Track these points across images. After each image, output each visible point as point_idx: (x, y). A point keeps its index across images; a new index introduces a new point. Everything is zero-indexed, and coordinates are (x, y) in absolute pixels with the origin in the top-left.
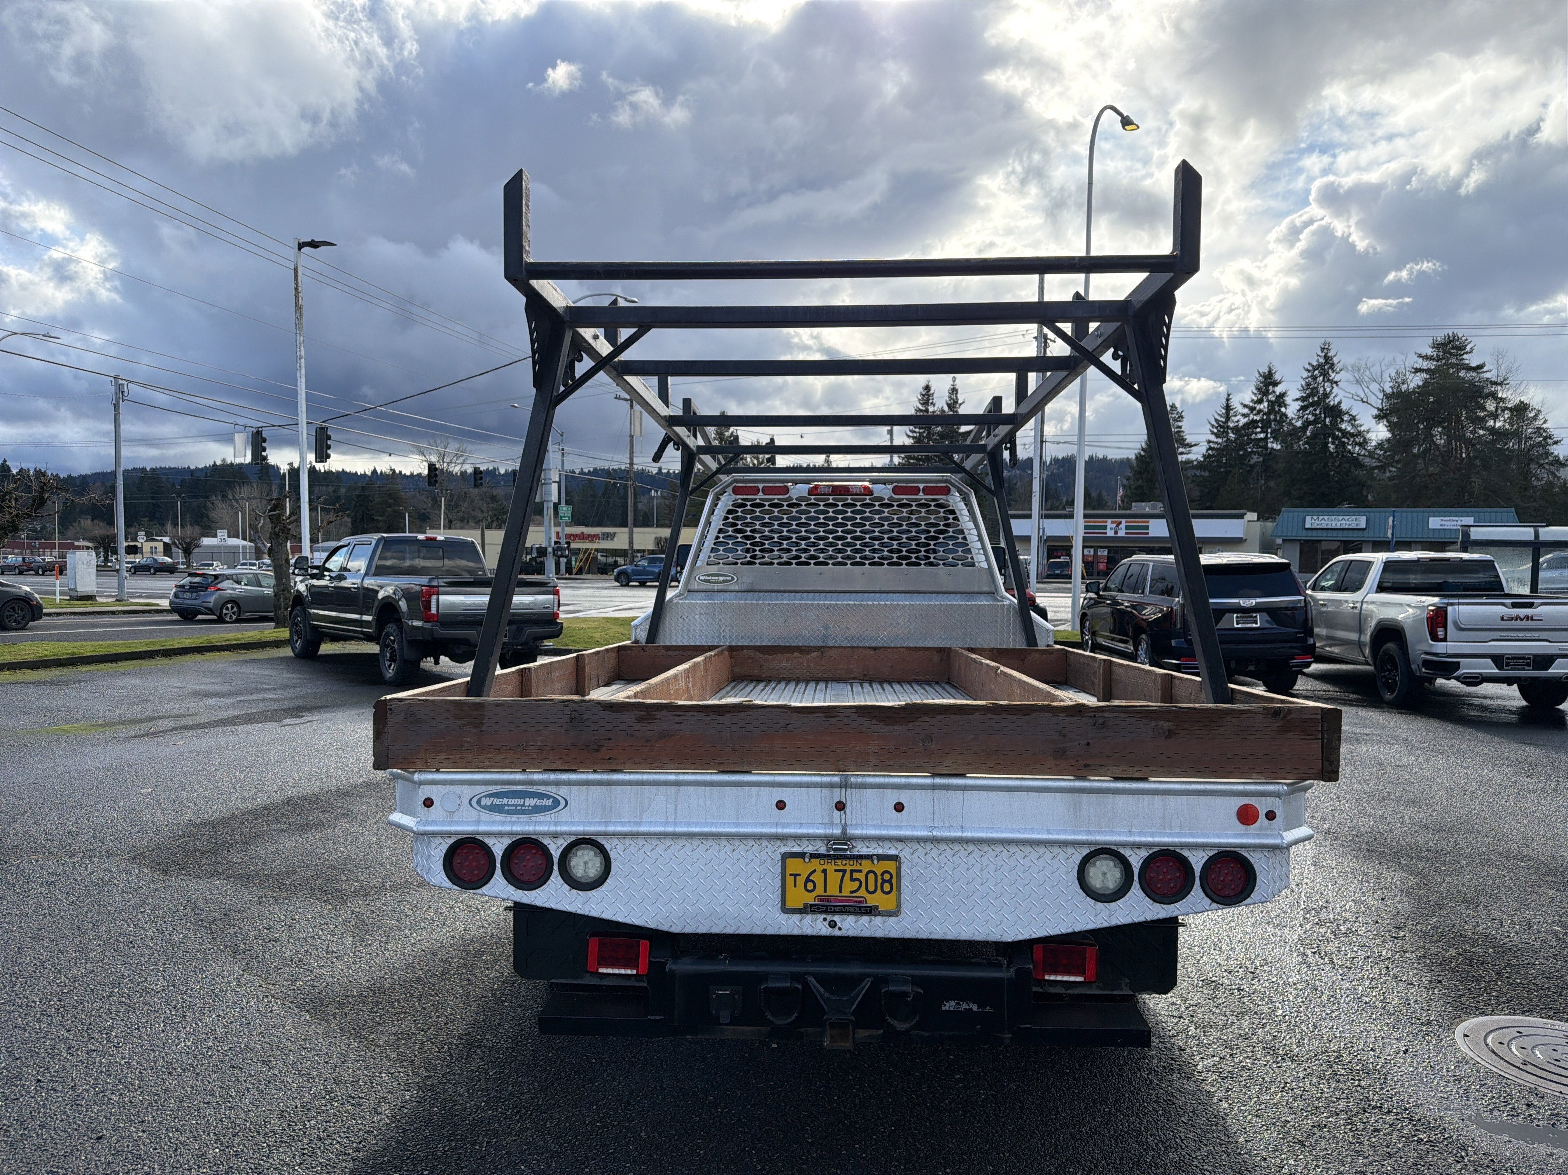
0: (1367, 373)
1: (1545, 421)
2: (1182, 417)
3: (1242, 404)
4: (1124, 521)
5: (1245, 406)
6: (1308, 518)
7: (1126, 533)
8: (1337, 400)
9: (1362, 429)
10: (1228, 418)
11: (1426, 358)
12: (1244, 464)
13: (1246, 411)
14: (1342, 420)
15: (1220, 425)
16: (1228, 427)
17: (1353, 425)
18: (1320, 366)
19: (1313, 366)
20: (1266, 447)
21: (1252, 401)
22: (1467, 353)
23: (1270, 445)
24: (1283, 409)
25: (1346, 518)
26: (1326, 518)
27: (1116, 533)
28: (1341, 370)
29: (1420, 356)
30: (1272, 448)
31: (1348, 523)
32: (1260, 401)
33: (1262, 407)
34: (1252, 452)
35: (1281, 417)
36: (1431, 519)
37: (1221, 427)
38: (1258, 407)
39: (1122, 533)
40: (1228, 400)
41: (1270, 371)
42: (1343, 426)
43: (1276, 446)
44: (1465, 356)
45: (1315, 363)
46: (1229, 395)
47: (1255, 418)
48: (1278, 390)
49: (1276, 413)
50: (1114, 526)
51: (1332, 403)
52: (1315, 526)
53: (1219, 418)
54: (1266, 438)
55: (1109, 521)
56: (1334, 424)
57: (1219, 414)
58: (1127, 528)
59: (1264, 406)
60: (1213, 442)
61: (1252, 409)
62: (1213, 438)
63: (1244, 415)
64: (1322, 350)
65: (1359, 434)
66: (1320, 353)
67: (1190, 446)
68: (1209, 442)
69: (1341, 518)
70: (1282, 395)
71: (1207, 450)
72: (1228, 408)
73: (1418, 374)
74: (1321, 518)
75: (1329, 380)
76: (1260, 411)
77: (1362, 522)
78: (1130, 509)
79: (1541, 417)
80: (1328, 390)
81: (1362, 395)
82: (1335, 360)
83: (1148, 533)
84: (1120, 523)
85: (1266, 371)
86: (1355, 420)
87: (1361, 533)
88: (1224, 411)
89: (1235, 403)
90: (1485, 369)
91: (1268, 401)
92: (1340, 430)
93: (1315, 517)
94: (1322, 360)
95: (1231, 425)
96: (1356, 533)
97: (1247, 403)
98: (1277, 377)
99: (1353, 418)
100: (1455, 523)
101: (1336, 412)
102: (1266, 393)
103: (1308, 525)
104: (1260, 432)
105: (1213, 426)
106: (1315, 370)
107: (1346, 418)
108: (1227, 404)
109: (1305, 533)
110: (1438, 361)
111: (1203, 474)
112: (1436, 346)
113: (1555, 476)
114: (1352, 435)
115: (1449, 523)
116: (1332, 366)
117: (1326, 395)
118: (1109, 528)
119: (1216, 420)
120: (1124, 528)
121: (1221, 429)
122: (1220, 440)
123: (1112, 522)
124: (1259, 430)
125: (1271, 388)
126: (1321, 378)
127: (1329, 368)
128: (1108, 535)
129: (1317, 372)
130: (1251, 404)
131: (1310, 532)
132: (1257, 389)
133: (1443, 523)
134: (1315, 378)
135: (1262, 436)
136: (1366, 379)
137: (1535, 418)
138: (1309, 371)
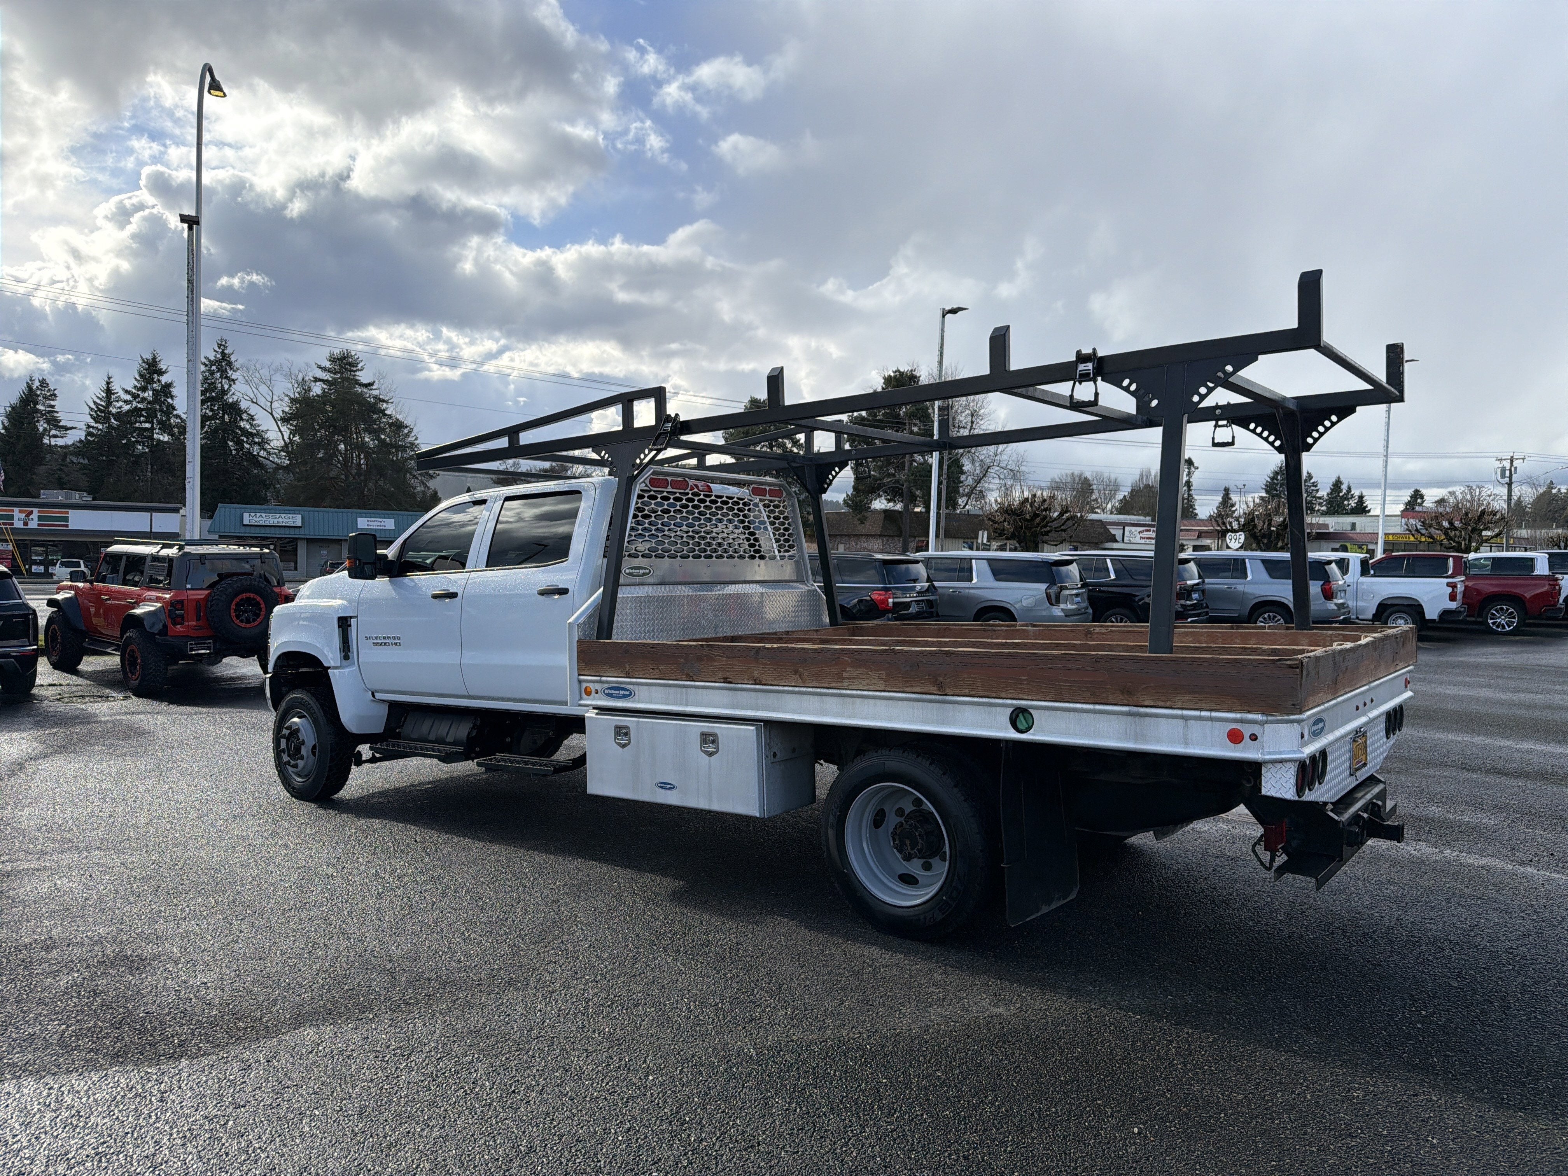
0: (257, 375)
1: (416, 439)
2: (55, 395)
3: (123, 389)
4: (35, 510)
5: (127, 392)
6: (246, 515)
7: (39, 525)
8: (235, 398)
9: (260, 428)
10: (109, 403)
11: (324, 369)
12: (128, 454)
13: (128, 397)
14: (242, 419)
15: (99, 410)
16: (110, 413)
17: (251, 425)
18: (218, 362)
19: (210, 361)
20: (152, 439)
21: (135, 387)
22: (359, 370)
23: (155, 436)
24: (169, 400)
25: (283, 516)
26: (263, 515)
27: (26, 524)
28: (238, 369)
29: (319, 367)
30: (159, 440)
31: (284, 520)
32: (144, 389)
33: (146, 395)
34: (137, 442)
35: (167, 408)
36: (359, 519)
37: (102, 411)
38: (142, 395)
39: (34, 524)
40: (108, 383)
41: (154, 358)
42: (242, 424)
43: (165, 438)
44: (357, 373)
45: (212, 358)
46: (109, 378)
47: (139, 406)
48: (164, 379)
49: (161, 403)
50: (23, 515)
51: (231, 400)
52: (253, 523)
53: (98, 401)
54: (151, 430)
55: (16, 510)
56: (234, 422)
57: (98, 397)
58: (40, 518)
59: (149, 394)
60: (93, 427)
61: (135, 396)
62: (92, 423)
63: (126, 402)
64: (219, 346)
65: (258, 434)
66: (217, 349)
67: (66, 428)
68: (89, 426)
69: (278, 515)
70: (168, 386)
71: (86, 436)
72: (109, 392)
73: (318, 384)
74: (258, 515)
75: (227, 378)
76: (144, 400)
77: (298, 520)
78: (39, 497)
79: (413, 434)
80: (226, 387)
81: (252, 396)
82: (233, 359)
83: (67, 526)
84: (31, 512)
85: (150, 357)
86: (253, 420)
87: (297, 531)
88: (104, 395)
89: (116, 387)
90: (374, 387)
91: (154, 390)
92: (240, 428)
93: (253, 514)
94: (219, 356)
95: (114, 411)
96: (292, 531)
97: (129, 389)
98: (162, 366)
99: (252, 418)
100: (379, 524)
101: (234, 410)
102: (150, 381)
103: (246, 522)
104: (145, 422)
105: (92, 409)
106: (212, 365)
107: (244, 416)
108: (108, 388)
109: (243, 529)
110: (334, 374)
111: (82, 461)
112: (333, 360)
113: (425, 486)
114: (252, 435)
115: (374, 524)
116: (230, 364)
117: (224, 392)
118: (16, 518)
119: (95, 403)
120: (36, 519)
121: (101, 413)
122: (100, 426)
123: (20, 512)
124: (142, 419)
125: (155, 376)
126: (218, 374)
127: (227, 365)
128: (15, 526)
129: (214, 367)
130: (134, 391)
131: (248, 528)
132: (141, 375)
133: (370, 523)
134: (212, 373)
135: (147, 425)
136: (256, 380)
137: (408, 435)
138: (206, 365)
